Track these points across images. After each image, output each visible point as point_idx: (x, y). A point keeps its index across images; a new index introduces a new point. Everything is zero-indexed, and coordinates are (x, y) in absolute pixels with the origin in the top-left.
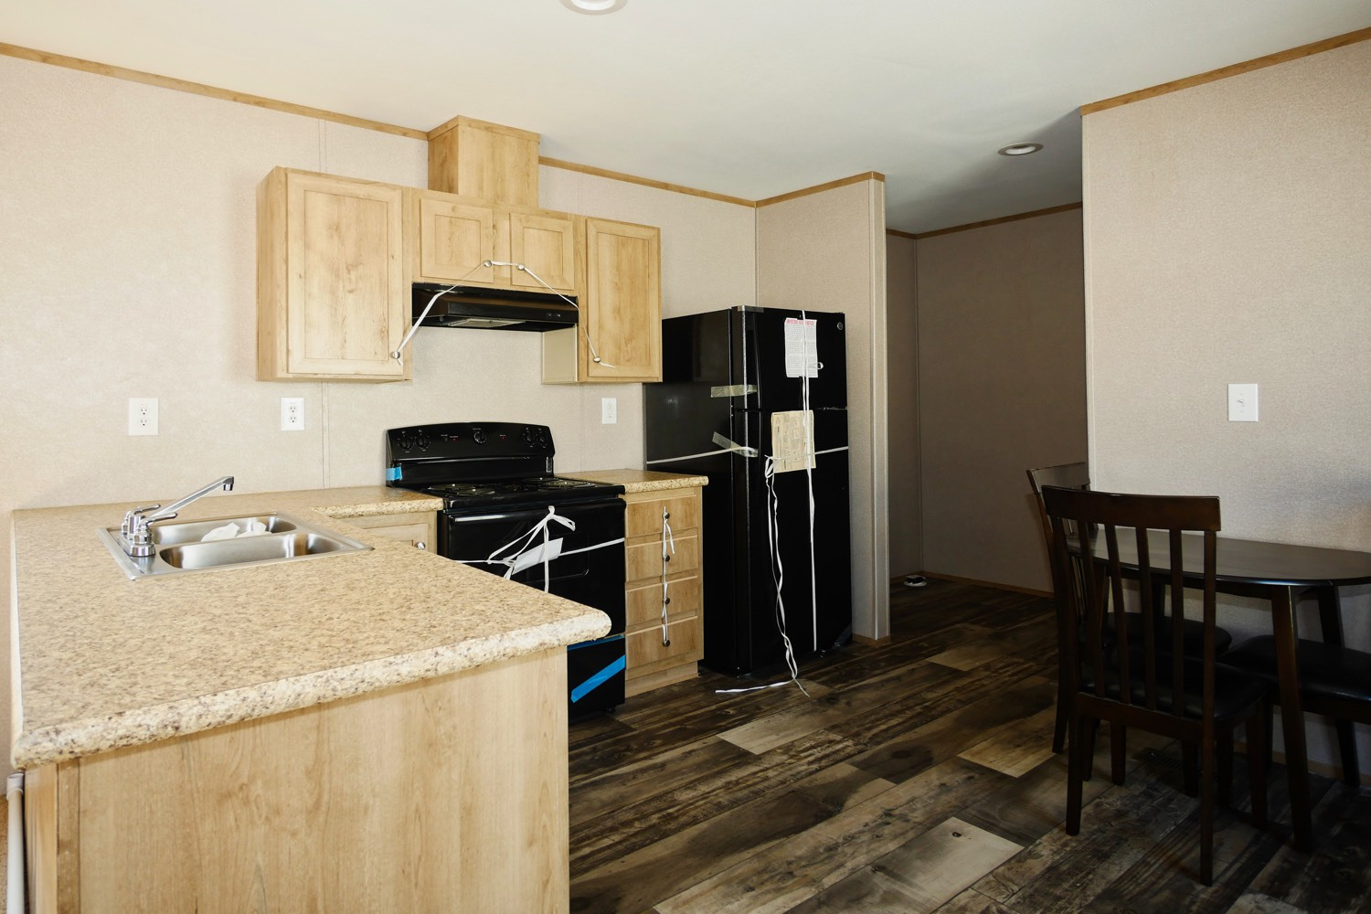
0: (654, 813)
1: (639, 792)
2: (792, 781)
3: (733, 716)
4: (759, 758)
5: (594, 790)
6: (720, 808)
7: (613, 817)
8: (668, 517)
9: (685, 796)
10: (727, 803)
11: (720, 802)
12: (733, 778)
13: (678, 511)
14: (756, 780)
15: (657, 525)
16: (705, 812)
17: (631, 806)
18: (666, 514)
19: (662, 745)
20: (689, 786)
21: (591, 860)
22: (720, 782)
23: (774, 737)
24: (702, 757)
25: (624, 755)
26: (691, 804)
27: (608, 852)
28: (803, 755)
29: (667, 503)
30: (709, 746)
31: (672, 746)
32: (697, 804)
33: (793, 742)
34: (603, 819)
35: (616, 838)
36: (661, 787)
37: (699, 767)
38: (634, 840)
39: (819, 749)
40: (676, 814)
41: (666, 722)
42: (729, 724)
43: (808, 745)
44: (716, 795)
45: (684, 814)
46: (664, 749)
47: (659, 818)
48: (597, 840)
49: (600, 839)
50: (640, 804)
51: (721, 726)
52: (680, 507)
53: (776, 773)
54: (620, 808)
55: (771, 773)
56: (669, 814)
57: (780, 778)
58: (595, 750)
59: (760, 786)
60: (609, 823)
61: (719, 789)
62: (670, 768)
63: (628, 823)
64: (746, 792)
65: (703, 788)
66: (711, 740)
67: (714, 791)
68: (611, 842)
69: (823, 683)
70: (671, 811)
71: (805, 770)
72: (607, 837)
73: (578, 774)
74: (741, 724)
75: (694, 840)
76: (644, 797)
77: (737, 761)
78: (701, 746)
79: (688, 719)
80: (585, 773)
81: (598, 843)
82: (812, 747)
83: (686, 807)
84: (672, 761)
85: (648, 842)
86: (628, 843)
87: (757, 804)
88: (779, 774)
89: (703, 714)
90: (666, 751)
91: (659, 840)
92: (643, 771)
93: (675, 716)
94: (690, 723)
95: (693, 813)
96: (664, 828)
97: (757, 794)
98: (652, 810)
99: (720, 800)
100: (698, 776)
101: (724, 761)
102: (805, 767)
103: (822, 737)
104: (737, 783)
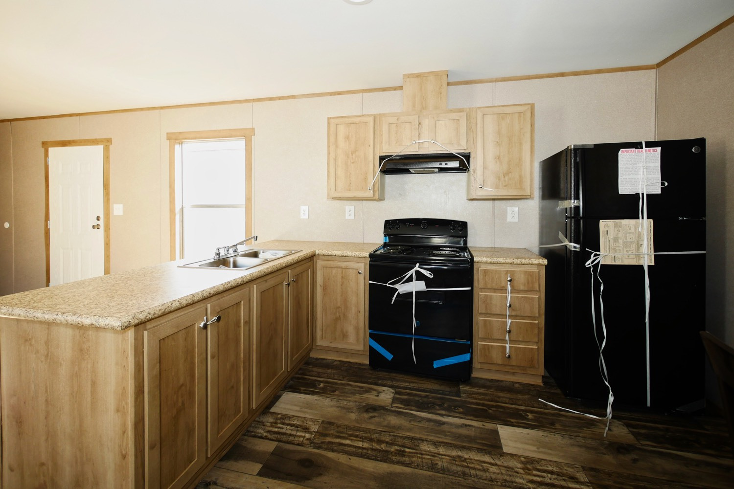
0: (398, 445)
1: (410, 430)
2: (499, 483)
3: (528, 420)
4: (502, 454)
5: (395, 416)
6: (433, 467)
7: (380, 434)
8: (510, 281)
9: (425, 447)
10: (439, 467)
11: (437, 464)
12: (466, 456)
13: (521, 279)
14: (478, 467)
15: (503, 284)
16: (421, 463)
17: (395, 434)
18: (509, 279)
19: (460, 413)
20: (436, 444)
21: (342, 447)
22: (455, 453)
23: (535, 448)
24: (471, 433)
25: (434, 407)
26: (422, 454)
27: (353, 449)
28: (535, 472)
29: (512, 273)
30: (485, 429)
31: (463, 416)
32: (424, 456)
33: (541, 459)
34: (375, 431)
35: (366, 445)
36: (424, 435)
37: (459, 437)
38: (370, 452)
39: (555, 476)
40: (406, 454)
41: (481, 402)
42: (518, 423)
43: (550, 468)
44: (442, 458)
45: (409, 456)
46: (458, 415)
47: (397, 450)
48: (359, 440)
49: (361, 441)
50: (401, 437)
51: (510, 421)
52: (522, 276)
53: (496, 471)
54: (389, 432)
55: (493, 469)
56: (404, 451)
57: (493, 476)
58: (427, 396)
59: (473, 472)
60: (374, 436)
61: (449, 456)
62: (445, 428)
63: (380, 442)
64: (460, 469)
65: (442, 450)
66: (489, 426)
67: (445, 455)
68: (361, 446)
69: (633, 433)
70: (407, 450)
71: (520, 484)
72: (363, 442)
73: (401, 404)
74: (523, 427)
75: (391, 474)
76: (408, 434)
77: (485, 448)
78: (479, 426)
79: (496, 406)
80: (405, 405)
81: (356, 442)
82: (552, 473)
83: (417, 453)
84: (450, 424)
85: (373, 458)
86: (366, 451)
87: (454, 481)
88: (498, 474)
89: (511, 408)
90: (457, 417)
91: (381, 461)
92: (429, 420)
93: (492, 401)
94: (495, 409)
95: (414, 459)
96: (390, 456)
97: (464, 474)
98: (400, 443)
99: (439, 463)
100: (449, 441)
101: (478, 443)
102: (524, 482)
103: (570, 471)
104: (465, 460)
